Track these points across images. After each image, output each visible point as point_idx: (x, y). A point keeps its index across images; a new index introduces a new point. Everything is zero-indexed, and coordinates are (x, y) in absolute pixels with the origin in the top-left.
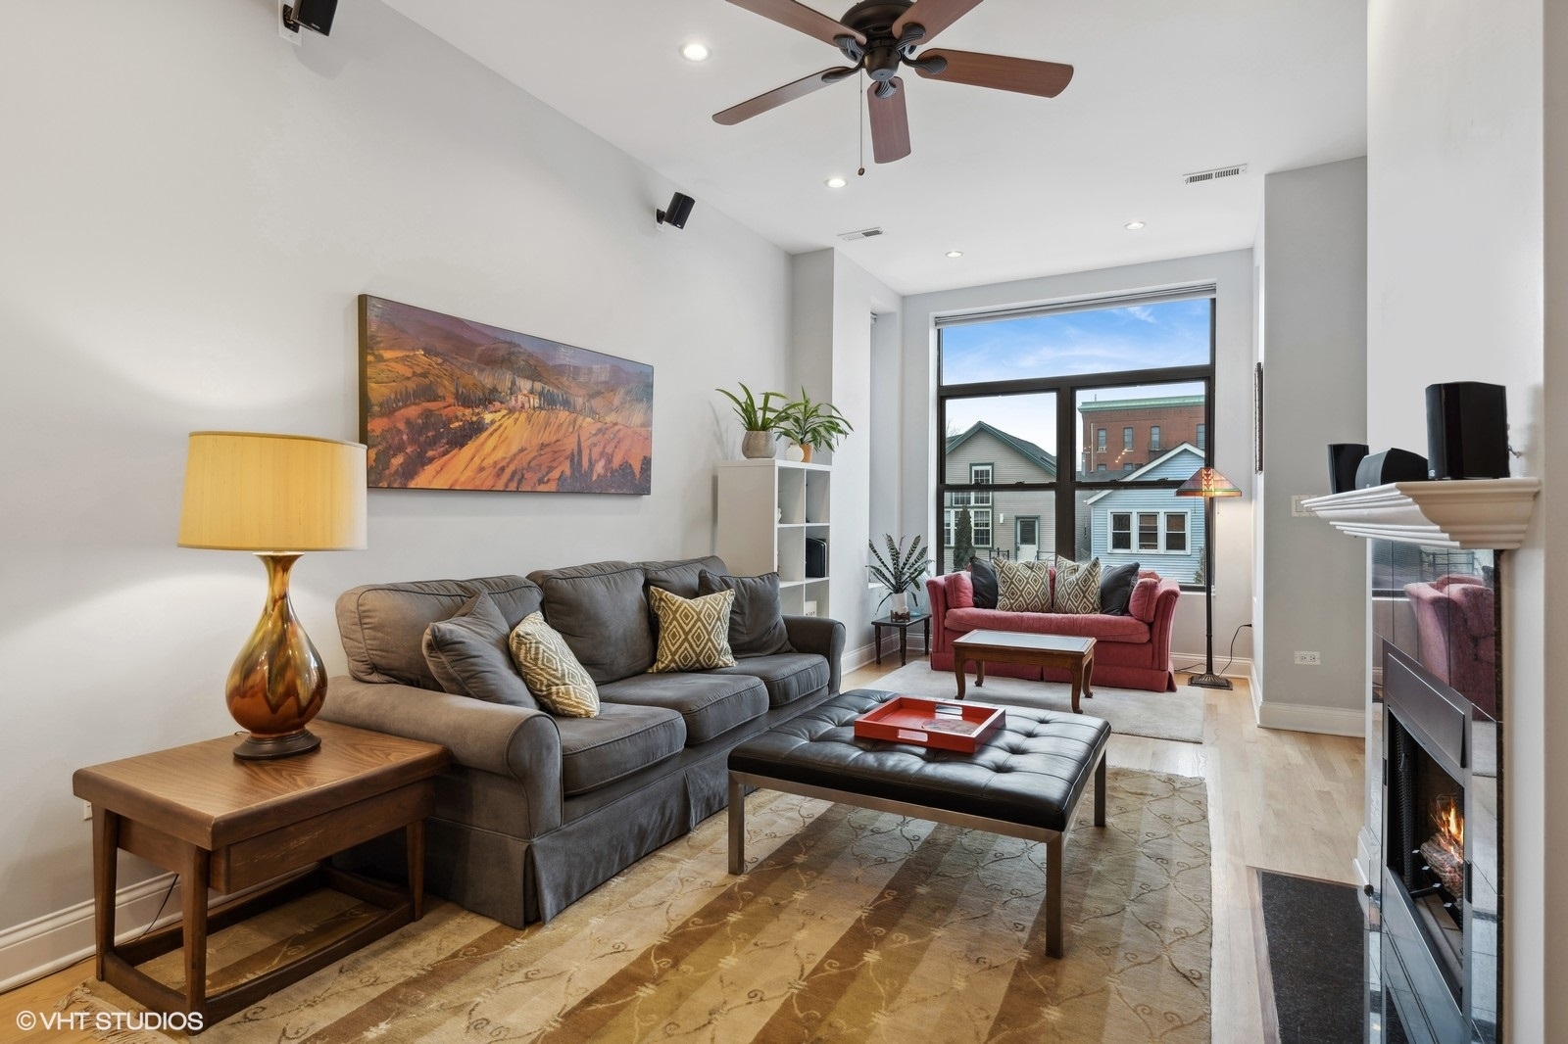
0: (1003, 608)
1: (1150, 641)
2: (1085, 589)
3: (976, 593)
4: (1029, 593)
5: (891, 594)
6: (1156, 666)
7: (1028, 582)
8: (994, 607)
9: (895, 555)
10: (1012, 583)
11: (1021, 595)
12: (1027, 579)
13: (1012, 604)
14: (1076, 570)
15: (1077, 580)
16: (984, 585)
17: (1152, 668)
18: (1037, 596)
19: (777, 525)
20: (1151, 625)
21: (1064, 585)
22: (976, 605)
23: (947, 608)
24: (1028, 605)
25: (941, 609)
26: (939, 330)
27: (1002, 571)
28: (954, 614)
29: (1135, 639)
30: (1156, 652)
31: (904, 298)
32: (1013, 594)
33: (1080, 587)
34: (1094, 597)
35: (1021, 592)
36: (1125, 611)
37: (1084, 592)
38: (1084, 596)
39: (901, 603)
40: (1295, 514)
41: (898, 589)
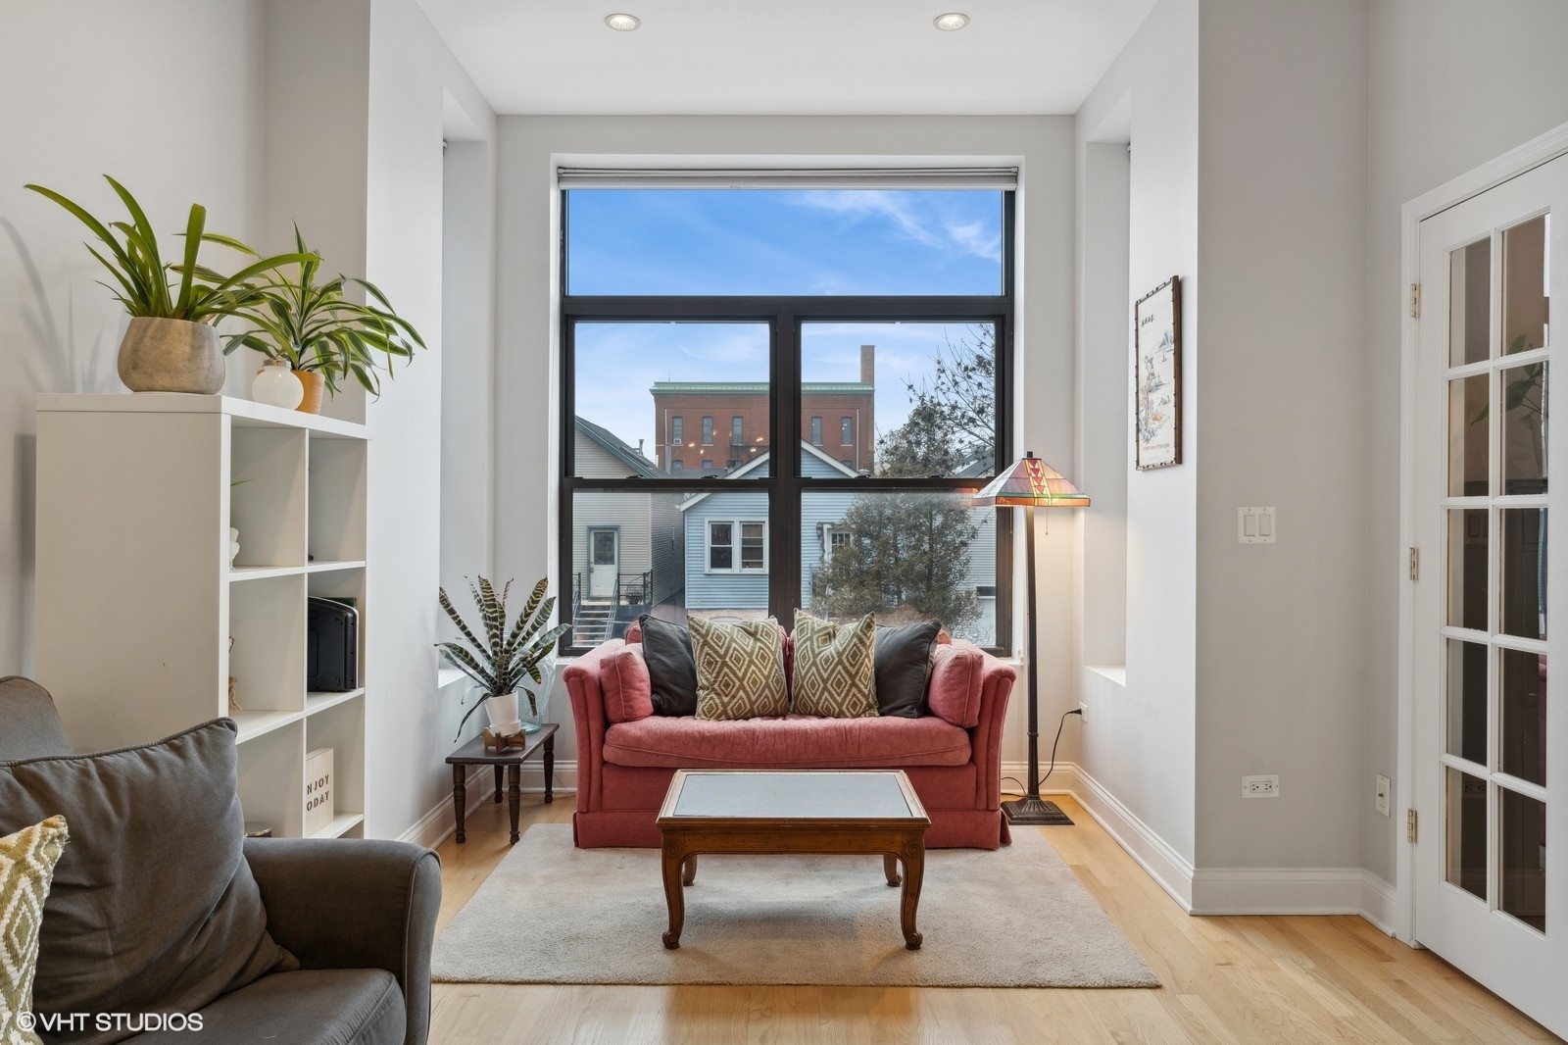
0: (710, 714)
1: (972, 759)
2: (853, 671)
3: (656, 687)
4: (755, 682)
5: (485, 697)
6: (982, 804)
7: (751, 662)
8: (690, 711)
9: (494, 615)
10: (724, 664)
11: (742, 687)
12: (750, 655)
13: (725, 705)
14: (830, 636)
15: (840, 654)
16: (669, 670)
17: (975, 809)
18: (767, 686)
19: (227, 575)
20: (972, 733)
21: (814, 664)
22: (659, 711)
23: (607, 724)
24: (752, 703)
25: (595, 725)
26: (563, 193)
27: (706, 643)
28: (624, 734)
29: (949, 759)
30: (983, 779)
31: (501, 120)
32: (727, 685)
33: (845, 668)
34: (867, 685)
35: (741, 680)
36: (925, 710)
37: (852, 677)
38: (853, 684)
39: (507, 715)
40: (1243, 540)
41: (501, 686)
